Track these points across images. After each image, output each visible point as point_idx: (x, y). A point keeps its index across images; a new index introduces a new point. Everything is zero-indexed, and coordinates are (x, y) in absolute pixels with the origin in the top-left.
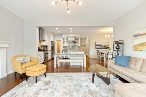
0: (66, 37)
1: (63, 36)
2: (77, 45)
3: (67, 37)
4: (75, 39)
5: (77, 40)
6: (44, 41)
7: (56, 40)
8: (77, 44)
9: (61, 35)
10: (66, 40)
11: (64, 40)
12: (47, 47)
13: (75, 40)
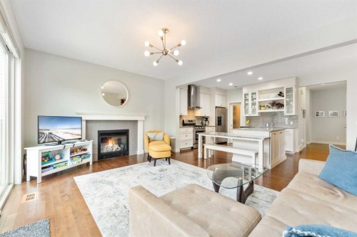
0: (253, 94)
1: (245, 91)
2: (286, 114)
3: (255, 93)
4: (281, 94)
5: (284, 98)
6: (199, 108)
7: (230, 104)
8: (284, 110)
9: (238, 89)
10: (250, 102)
11: (247, 102)
12: (207, 119)
13: (280, 98)
